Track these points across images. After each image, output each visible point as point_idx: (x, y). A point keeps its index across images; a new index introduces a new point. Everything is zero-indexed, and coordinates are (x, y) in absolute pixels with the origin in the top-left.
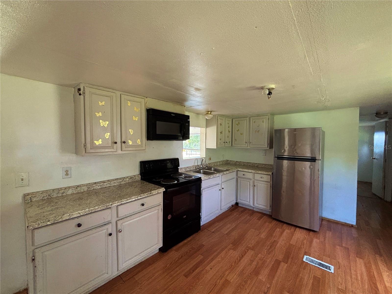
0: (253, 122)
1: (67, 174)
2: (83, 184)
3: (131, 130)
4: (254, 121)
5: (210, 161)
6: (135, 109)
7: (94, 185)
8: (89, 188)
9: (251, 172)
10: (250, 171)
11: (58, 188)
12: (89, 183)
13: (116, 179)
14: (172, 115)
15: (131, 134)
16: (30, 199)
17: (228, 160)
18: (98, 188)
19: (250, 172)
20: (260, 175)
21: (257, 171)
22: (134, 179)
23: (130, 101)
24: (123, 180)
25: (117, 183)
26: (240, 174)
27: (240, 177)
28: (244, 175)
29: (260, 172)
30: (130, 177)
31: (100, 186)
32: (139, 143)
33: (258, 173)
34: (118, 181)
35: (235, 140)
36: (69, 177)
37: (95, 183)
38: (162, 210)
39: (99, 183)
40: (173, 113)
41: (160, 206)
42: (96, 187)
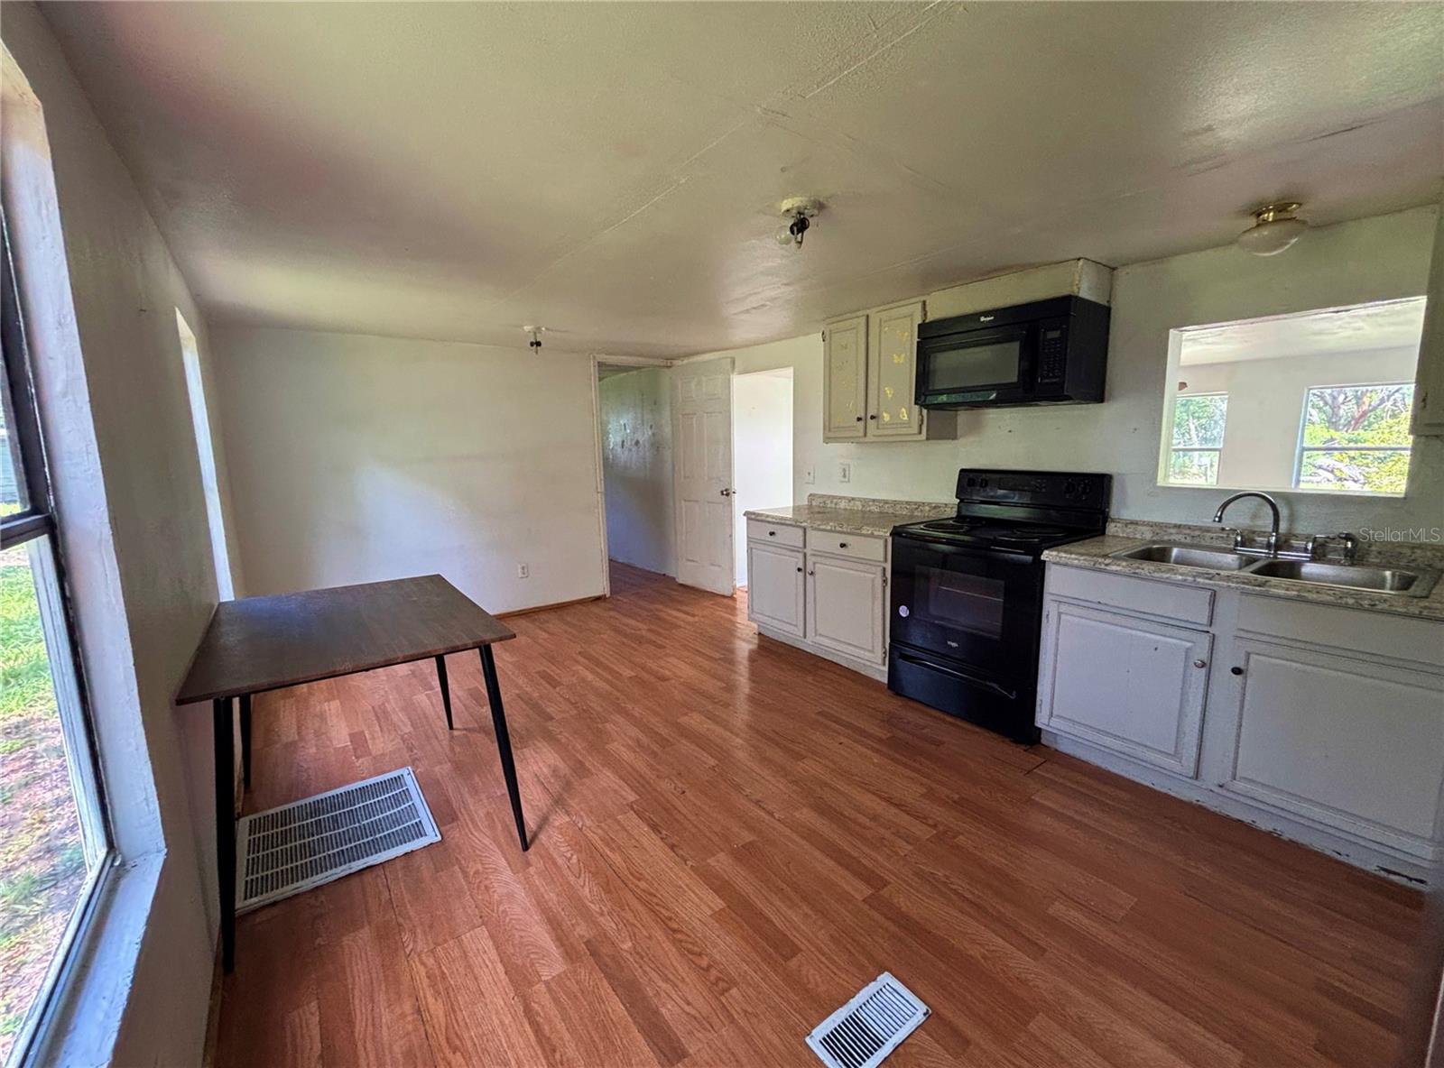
3: (888, 388)
7: (870, 503)
11: (834, 495)
12: (867, 499)
13: (906, 502)
14: (982, 319)
15: (889, 397)
16: (812, 501)
22: (941, 513)
24: (918, 507)
25: (905, 509)
34: (908, 507)
36: (846, 480)
37: (874, 501)
38: (885, 581)
39: (879, 501)
40: (986, 314)
41: (880, 569)
42: (874, 508)
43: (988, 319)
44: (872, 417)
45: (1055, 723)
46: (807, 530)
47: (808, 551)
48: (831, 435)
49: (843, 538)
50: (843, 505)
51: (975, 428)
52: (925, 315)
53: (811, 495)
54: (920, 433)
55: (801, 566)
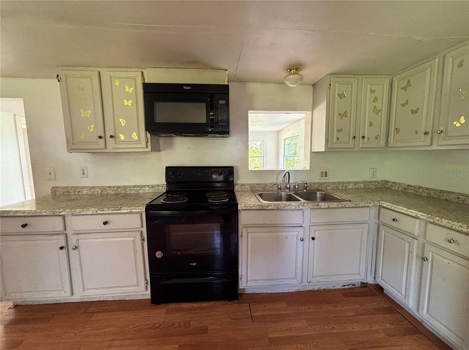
0: (456, 66)
1: (84, 174)
2: (97, 186)
3: (122, 119)
4: (458, 61)
5: (324, 178)
6: (127, 89)
7: (107, 189)
8: (103, 191)
9: (416, 218)
10: (413, 212)
11: (76, 186)
12: (104, 186)
13: (133, 186)
14: (185, 87)
15: (123, 125)
16: (54, 192)
17: (387, 182)
18: (112, 193)
19: (413, 215)
20: (448, 231)
21: (437, 218)
22: (156, 190)
23: (118, 79)
24: (141, 188)
25: (133, 190)
26: (386, 216)
27: (385, 225)
28: (394, 220)
29: (445, 222)
30: (151, 186)
31: (114, 191)
32: (136, 137)
33: (439, 222)
34: (135, 189)
35: (397, 130)
36: (86, 176)
37: (110, 187)
38: (143, 240)
39: (113, 187)
40: (187, 85)
41: (139, 233)
42: (110, 192)
43: (188, 88)
44: (112, 137)
45: (250, 284)
46: (66, 217)
47: (69, 232)
48: (75, 147)
49: (104, 218)
50: (85, 192)
51: (170, 146)
52: (144, 79)
53: (53, 188)
54: (147, 147)
55: (63, 244)
